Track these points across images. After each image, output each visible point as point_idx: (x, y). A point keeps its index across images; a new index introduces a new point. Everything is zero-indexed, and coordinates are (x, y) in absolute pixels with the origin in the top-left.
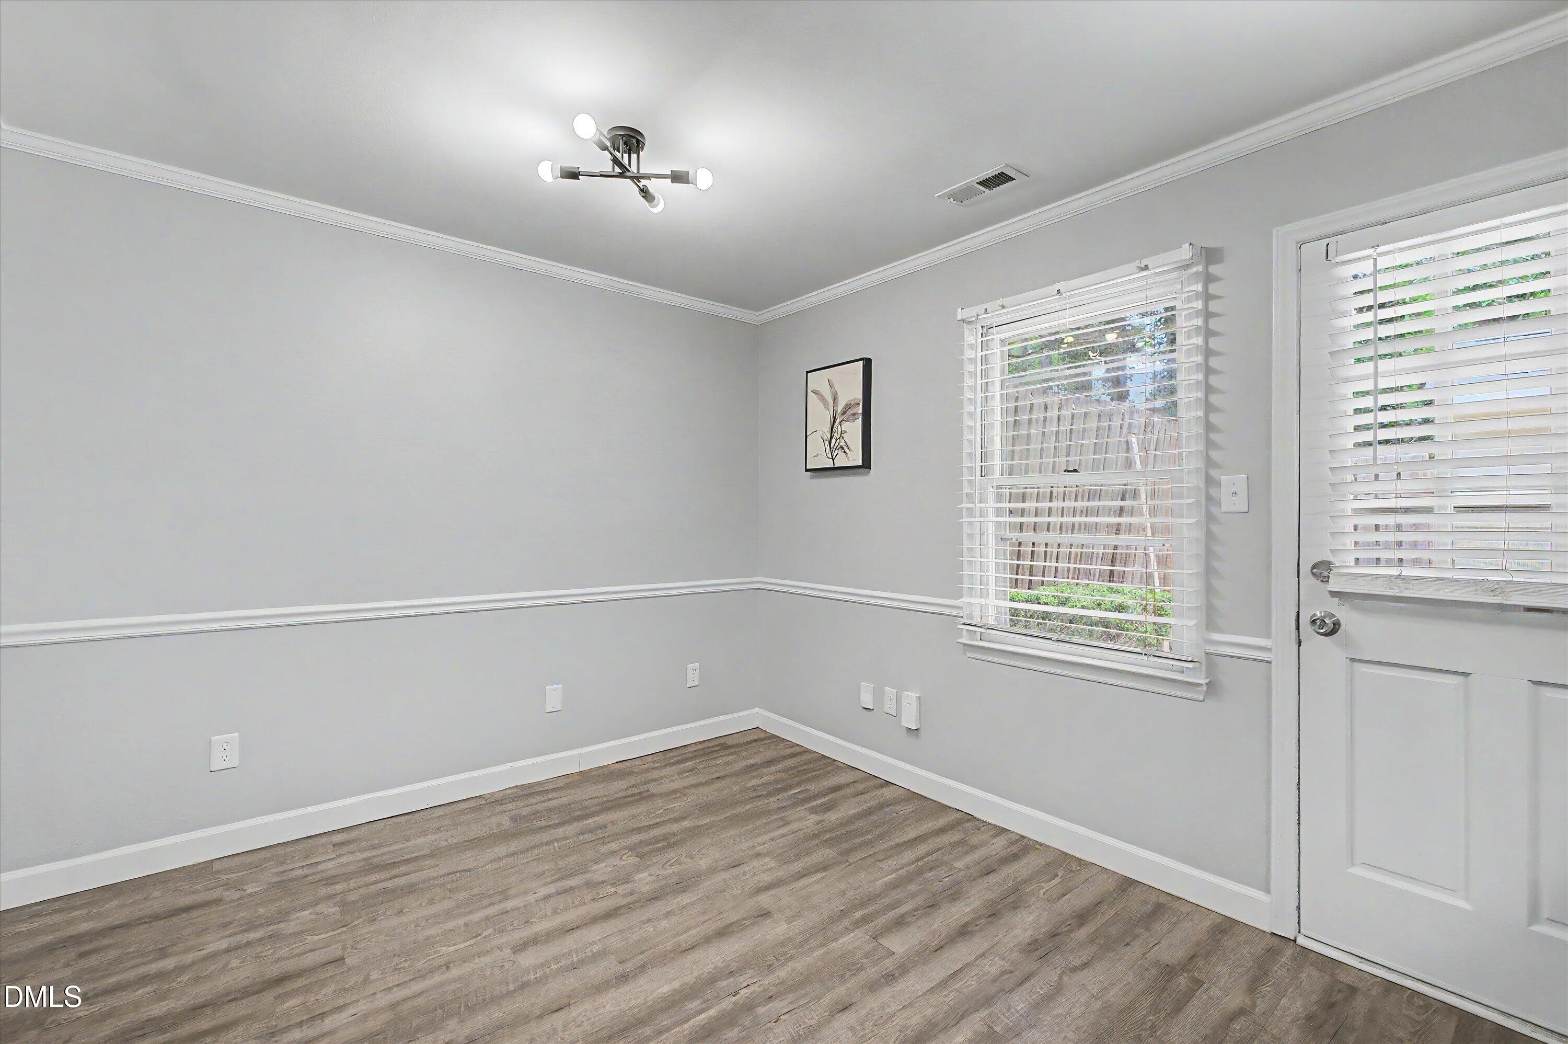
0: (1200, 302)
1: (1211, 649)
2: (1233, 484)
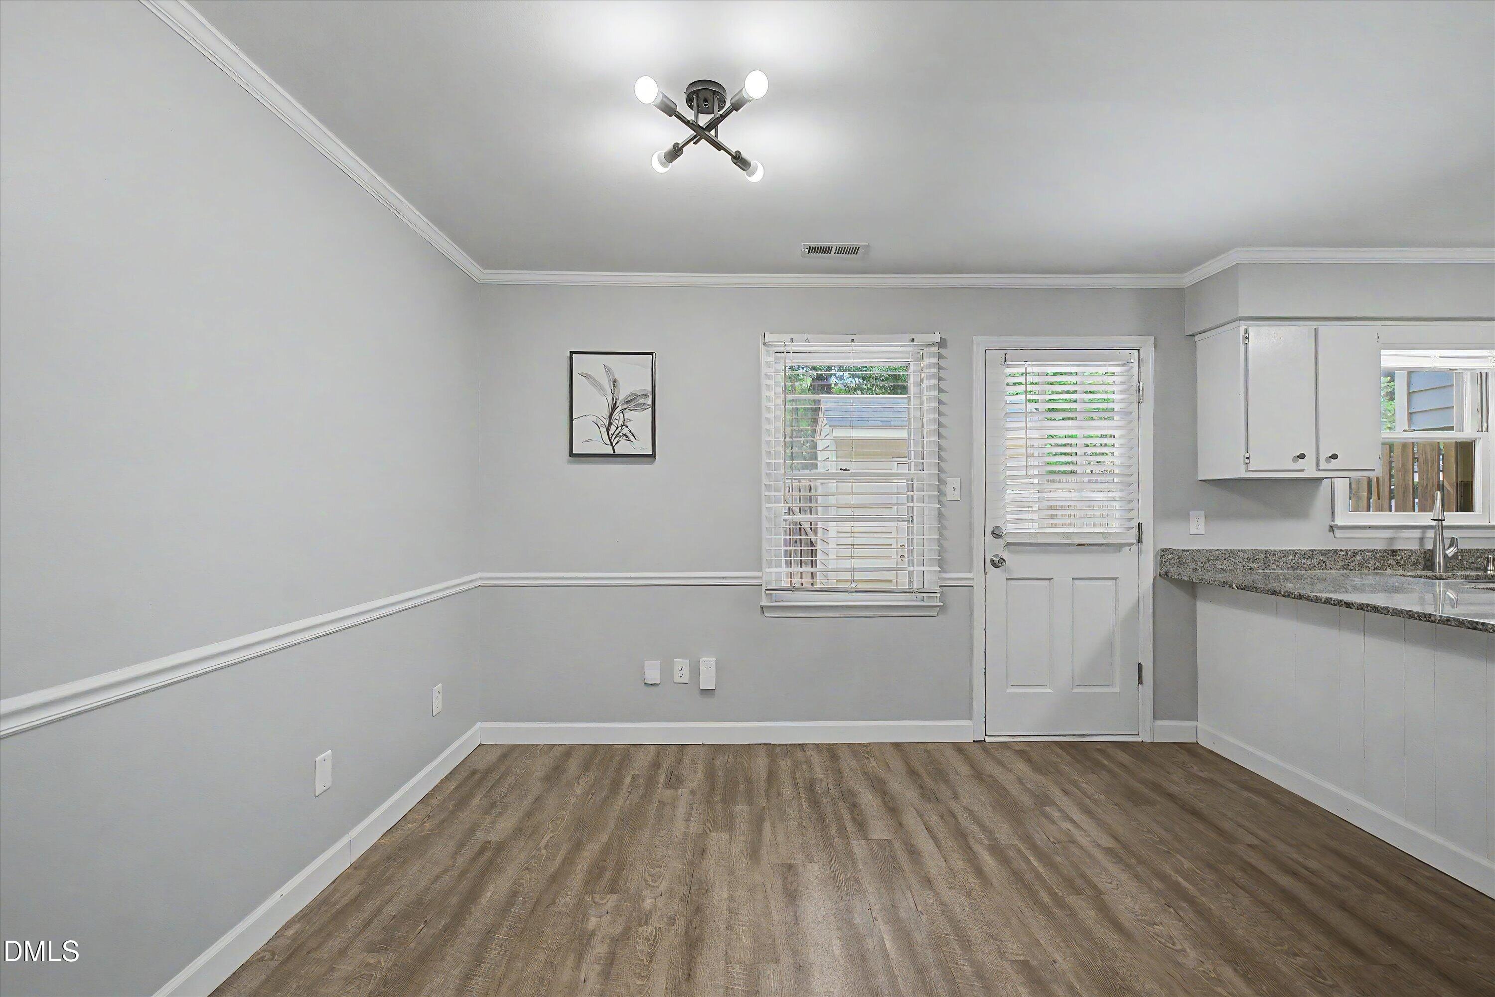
1: (943, 583)
2: (953, 483)
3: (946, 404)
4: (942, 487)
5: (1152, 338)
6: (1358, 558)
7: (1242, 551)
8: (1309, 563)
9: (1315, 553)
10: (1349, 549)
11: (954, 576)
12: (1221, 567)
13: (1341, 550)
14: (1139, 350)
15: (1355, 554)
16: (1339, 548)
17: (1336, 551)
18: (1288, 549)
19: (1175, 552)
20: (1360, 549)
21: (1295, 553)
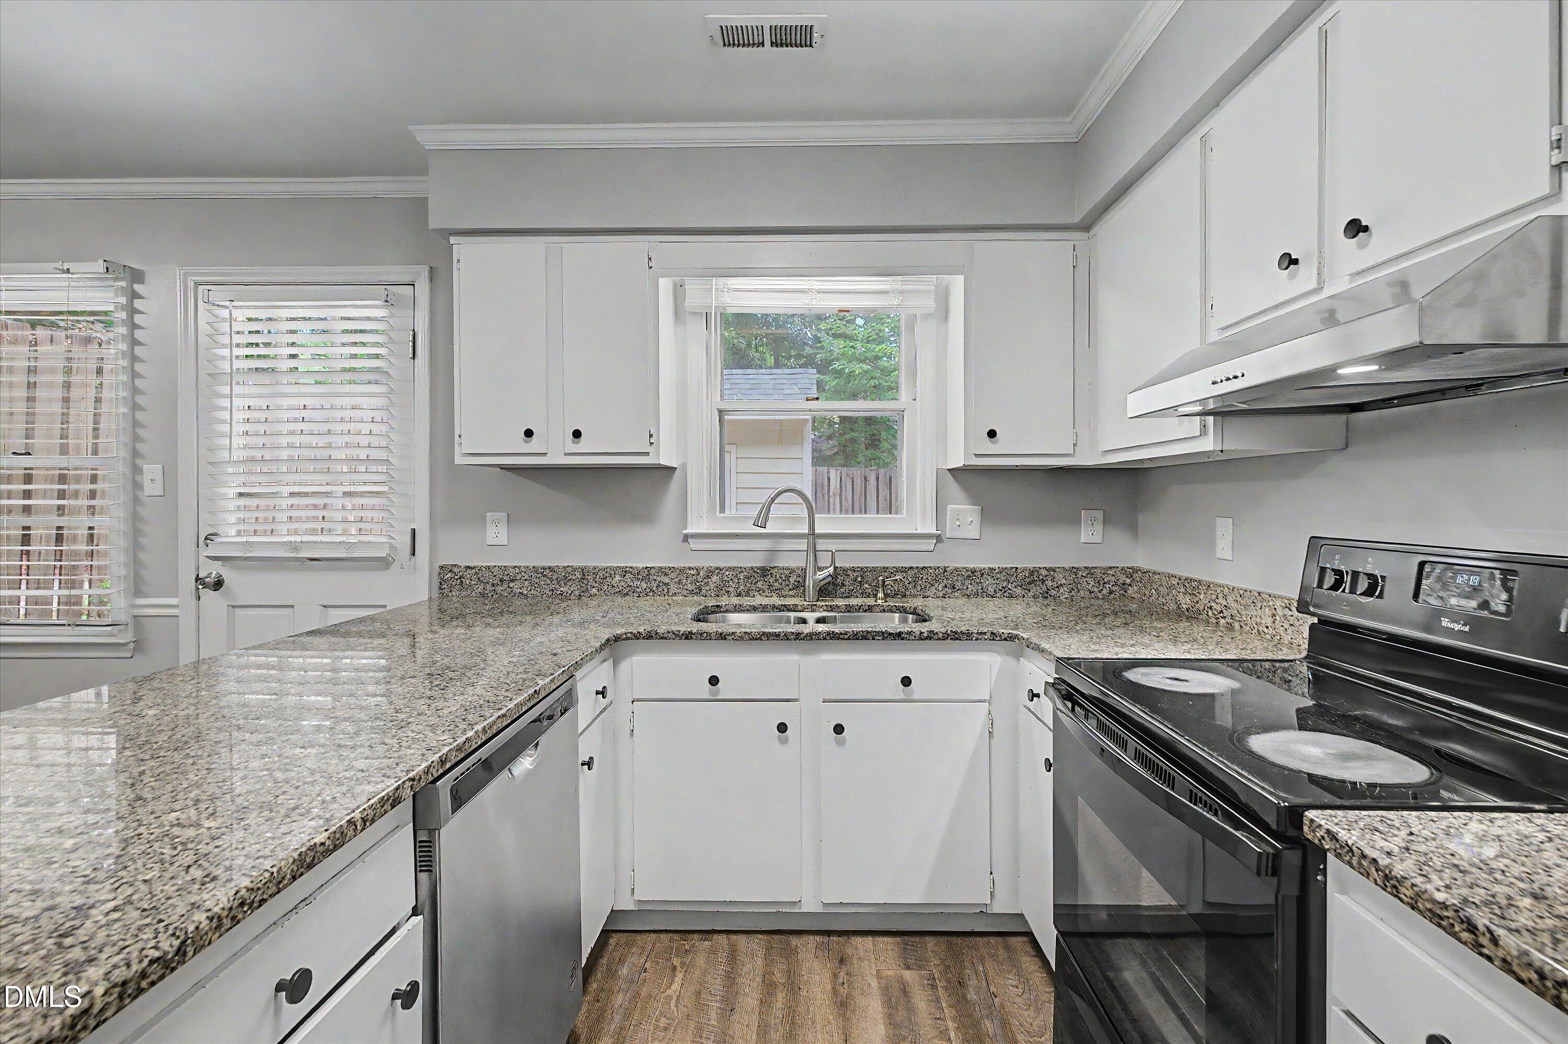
0: (125, 313)
1: (138, 612)
2: (152, 473)
3: (143, 361)
4: (137, 478)
5: (427, 268)
6: (714, 578)
7: (549, 568)
8: (644, 586)
9: (653, 571)
10: (701, 565)
11: (149, 604)
12: (519, 590)
13: (690, 568)
14: (413, 285)
15: (710, 572)
16: (687, 566)
17: (682, 570)
18: (616, 565)
19: (455, 570)
20: (717, 565)
21: (625, 571)
